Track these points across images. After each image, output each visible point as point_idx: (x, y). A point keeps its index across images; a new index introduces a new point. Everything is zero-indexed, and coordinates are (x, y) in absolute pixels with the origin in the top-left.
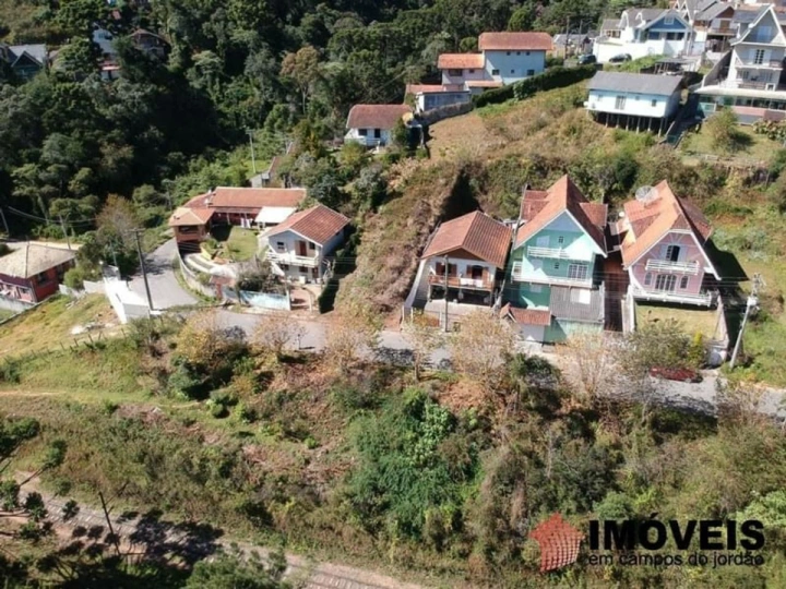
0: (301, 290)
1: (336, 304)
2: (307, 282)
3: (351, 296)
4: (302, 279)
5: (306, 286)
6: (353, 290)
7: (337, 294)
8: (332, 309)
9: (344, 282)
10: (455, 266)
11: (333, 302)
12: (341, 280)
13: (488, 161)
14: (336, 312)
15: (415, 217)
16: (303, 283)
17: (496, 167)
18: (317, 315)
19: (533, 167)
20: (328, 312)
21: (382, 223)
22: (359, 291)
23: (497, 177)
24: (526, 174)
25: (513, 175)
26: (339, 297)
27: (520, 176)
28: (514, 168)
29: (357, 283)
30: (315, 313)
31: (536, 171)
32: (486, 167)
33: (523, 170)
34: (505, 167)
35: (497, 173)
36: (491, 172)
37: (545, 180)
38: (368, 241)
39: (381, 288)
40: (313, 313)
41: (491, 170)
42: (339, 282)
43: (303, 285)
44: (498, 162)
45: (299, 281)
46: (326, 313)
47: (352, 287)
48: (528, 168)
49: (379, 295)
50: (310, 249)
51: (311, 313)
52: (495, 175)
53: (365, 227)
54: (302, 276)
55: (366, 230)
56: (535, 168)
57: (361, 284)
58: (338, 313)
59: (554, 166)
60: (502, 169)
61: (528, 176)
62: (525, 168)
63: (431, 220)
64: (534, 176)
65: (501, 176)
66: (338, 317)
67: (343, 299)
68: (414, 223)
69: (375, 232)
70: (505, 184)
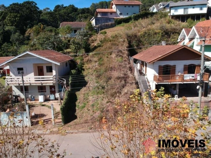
1: (78, 113)
2: (47, 100)
3: (91, 103)
4: (41, 98)
5: (46, 103)
6: (91, 98)
7: (77, 103)
9: (80, 95)
10: (174, 66)
11: (75, 111)
12: (77, 93)
13: (139, 33)
14: (80, 119)
15: (116, 53)
16: (43, 101)
17: (144, 36)
18: (61, 126)
19: (163, 33)
20: (72, 121)
21: (96, 59)
22: (97, 99)
23: (145, 40)
24: (160, 36)
25: (153, 38)
26: (80, 106)
27: (157, 38)
28: (153, 35)
29: (92, 93)
30: (58, 125)
31: (165, 34)
32: (139, 36)
33: (158, 35)
34: (149, 35)
35: (145, 38)
36: (142, 38)
37: (169, 39)
38: (89, 69)
39: (116, 93)
40: (55, 125)
41: (142, 37)
42: (77, 94)
43: (42, 102)
44: (144, 33)
45: (38, 100)
46: (70, 123)
47: (90, 97)
48: (161, 34)
49: (116, 98)
50: (47, 72)
51: (54, 125)
52: (144, 39)
53: (84, 62)
54: (41, 95)
55: (86, 63)
56: (164, 33)
57: (96, 93)
58: (82, 121)
59: (173, 31)
60: (147, 36)
61: (161, 37)
62: (159, 34)
63: (125, 55)
64: (164, 37)
65: (147, 39)
66: (83, 124)
67: (84, 107)
68: (117, 56)
69: (92, 64)
70: (150, 43)
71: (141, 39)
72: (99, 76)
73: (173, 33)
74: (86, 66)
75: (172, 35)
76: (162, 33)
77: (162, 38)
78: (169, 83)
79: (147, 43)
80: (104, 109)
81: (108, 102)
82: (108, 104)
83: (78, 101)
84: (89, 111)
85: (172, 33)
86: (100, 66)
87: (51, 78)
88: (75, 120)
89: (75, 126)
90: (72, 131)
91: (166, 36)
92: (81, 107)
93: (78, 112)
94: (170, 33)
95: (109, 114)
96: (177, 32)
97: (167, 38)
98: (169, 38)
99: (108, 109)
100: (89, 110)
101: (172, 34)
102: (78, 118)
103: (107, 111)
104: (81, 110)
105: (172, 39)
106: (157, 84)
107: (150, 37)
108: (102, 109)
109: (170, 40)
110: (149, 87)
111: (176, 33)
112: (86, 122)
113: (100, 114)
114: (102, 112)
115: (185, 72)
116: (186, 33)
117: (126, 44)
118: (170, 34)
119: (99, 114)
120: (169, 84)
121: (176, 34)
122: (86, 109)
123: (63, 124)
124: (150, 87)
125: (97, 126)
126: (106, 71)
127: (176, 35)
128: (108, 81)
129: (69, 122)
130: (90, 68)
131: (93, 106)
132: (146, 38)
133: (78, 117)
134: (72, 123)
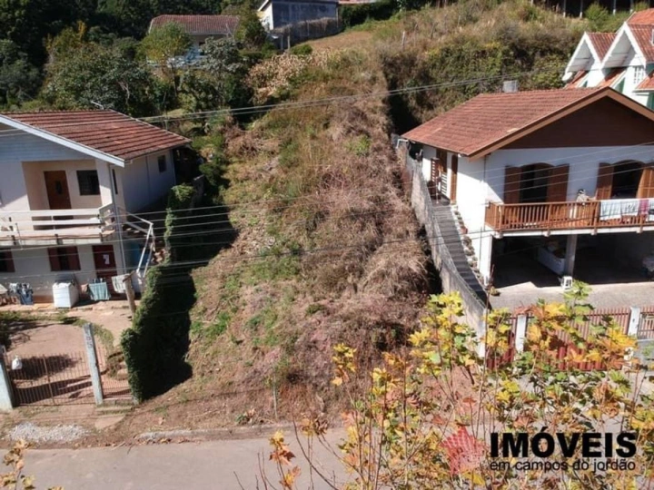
0: (57, 328)
1: (197, 354)
2: (83, 299)
3: (248, 314)
4: (61, 294)
5: (79, 312)
6: (247, 293)
7: (194, 316)
8: (185, 373)
9: (208, 280)
10: (565, 169)
11: (184, 345)
12: (196, 274)
13: (426, 53)
14: (206, 382)
15: (346, 121)
16: (67, 304)
17: (443, 61)
18: (129, 407)
19: (508, 51)
20: (171, 388)
21: (270, 144)
22: (273, 295)
23: (446, 77)
24: (498, 64)
25: (475, 70)
26: (205, 327)
27: (488, 70)
28: (475, 58)
29: (254, 274)
30: (117, 403)
31: (516, 57)
32: (424, 63)
33: (491, 60)
34: (458, 58)
35: (445, 72)
36: (435, 71)
37: (529, 74)
38: (247, 179)
39: (343, 273)
40: (105, 405)
41: (434, 66)
42: (194, 279)
43: (67, 310)
44: (444, 53)
45: (49, 299)
46: (164, 396)
47: (244, 287)
48: (500, 54)
49: (346, 293)
50: (82, 193)
51: (99, 406)
52: (443, 74)
53: (228, 155)
54: (60, 281)
55: (234, 159)
56: (512, 53)
57: (268, 273)
58: (212, 386)
59: (544, 47)
60: (453, 62)
61: (502, 67)
62: (494, 56)
63: (378, 130)
64: (512, 67)
65: (454, 74)
66: (215, 402)
67: (219, 330)
68: (349, 131)
69: (258, 161)
70: (465, 86)
71: (433, 73)
72: (279, 209)
73: (543, 54)
74: (235, 170)
75: (539, 59)
76: (505, 53)
77: (503, 70)
78: (545, 234)
79: (454, 90)
80: (297, 338)
81: (312, 312)
82: (312, 320)
83: (200, 305)
84: (240, 346)
85: (538, 53)
86: (286, 168)
87: (93, 216)
88: (184, 386)
89: (182, 407)
90: (168, 434)
91: (519, 62)
92: (208, 330)
93: (197, 351)
94: (531, 53)
95: (315, 356)
96: (555, 49)
97: (523, 70)
98: (530, 70)
99: (312, 339)
100: (239, 343)
101: (537, 57)
102: (197, 377)
103: (310, 347)
104: (207, 340)
105: (538, 73)
106: (498, 237)
107: (462, 66)
108: (288, 340)
109: (533, 76)
110: (466, 248)
111: (552, 51)
112: (227, 392)
113: (283, 360)
114: (290, 350)
115: (604, 189)
116: (596, 47)
117: (380, 92)
118: (534, 54)
119: (279, 360)
120: (542, 236)
121: (554, 56)
122: (226, 336)
123: (136, 401)
124: (471, 248)
125: (267, 409)
126: (306, 190)
127: (553, 60)
128: (315, 225)
129: (163, 393)
130: (250, 175)
131: (255, 324)
132: (448, 68)
133: (194, 371)
134: (171, 396)
